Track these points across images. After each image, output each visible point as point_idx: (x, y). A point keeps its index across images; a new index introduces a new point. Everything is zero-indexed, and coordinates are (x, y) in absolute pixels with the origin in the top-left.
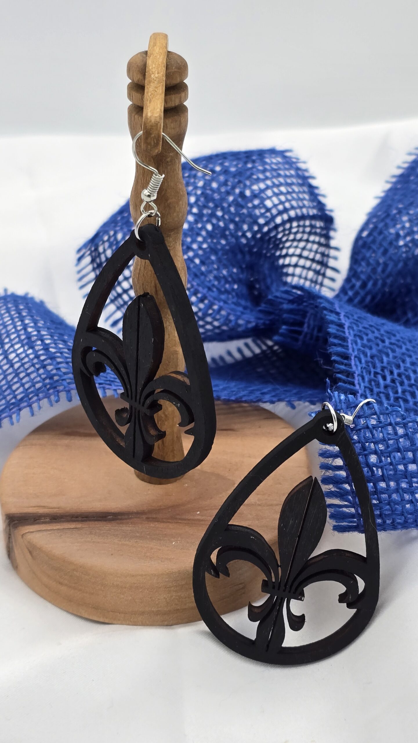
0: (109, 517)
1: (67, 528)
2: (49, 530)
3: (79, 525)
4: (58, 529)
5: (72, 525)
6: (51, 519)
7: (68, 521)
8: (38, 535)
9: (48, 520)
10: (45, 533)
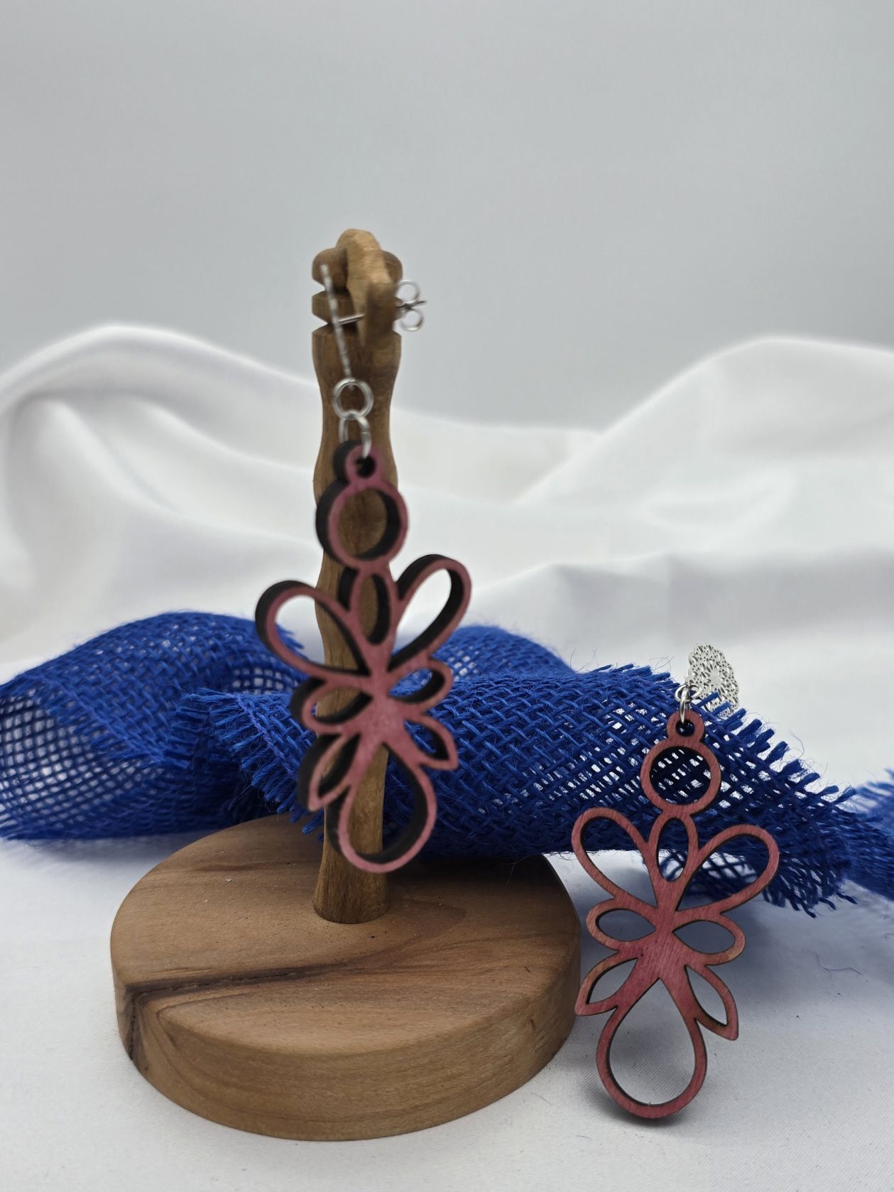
0: (291, 974)
1: (228, 994)
2: (200, 1001)
3: (246, 991)
4: (214, 998)
5: (237, 992)
6: (199, 986)
7: (226, 986)
8: (183, 1011)
9: (195, 986)
10: (193, 1007)
